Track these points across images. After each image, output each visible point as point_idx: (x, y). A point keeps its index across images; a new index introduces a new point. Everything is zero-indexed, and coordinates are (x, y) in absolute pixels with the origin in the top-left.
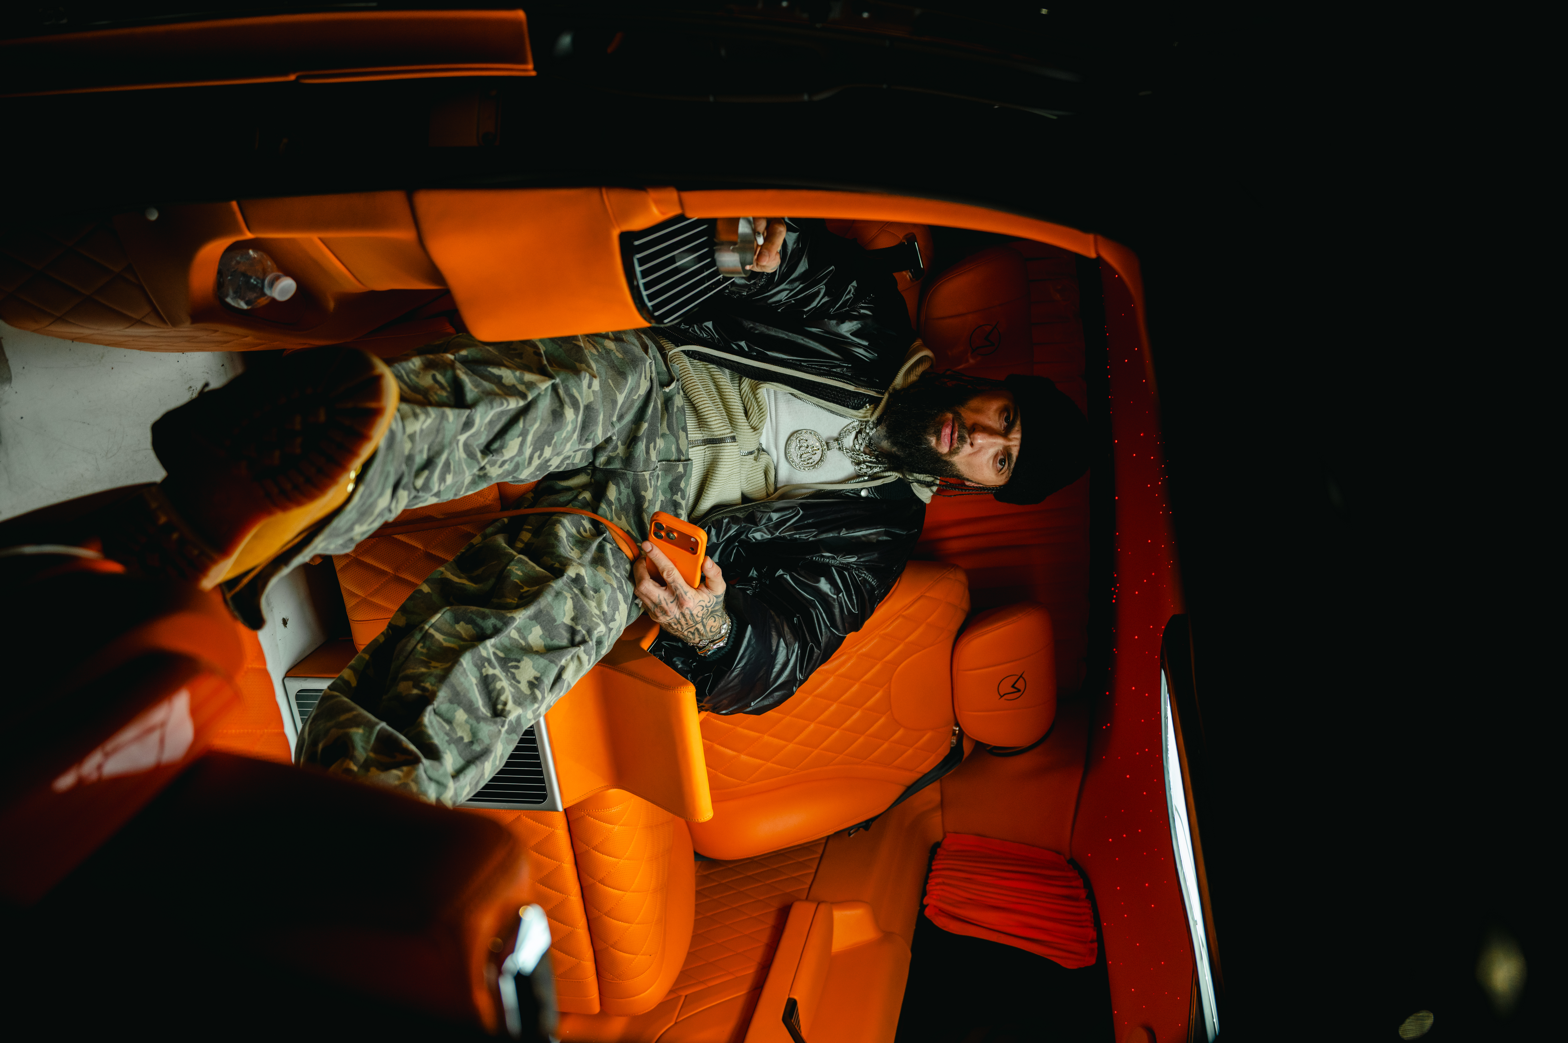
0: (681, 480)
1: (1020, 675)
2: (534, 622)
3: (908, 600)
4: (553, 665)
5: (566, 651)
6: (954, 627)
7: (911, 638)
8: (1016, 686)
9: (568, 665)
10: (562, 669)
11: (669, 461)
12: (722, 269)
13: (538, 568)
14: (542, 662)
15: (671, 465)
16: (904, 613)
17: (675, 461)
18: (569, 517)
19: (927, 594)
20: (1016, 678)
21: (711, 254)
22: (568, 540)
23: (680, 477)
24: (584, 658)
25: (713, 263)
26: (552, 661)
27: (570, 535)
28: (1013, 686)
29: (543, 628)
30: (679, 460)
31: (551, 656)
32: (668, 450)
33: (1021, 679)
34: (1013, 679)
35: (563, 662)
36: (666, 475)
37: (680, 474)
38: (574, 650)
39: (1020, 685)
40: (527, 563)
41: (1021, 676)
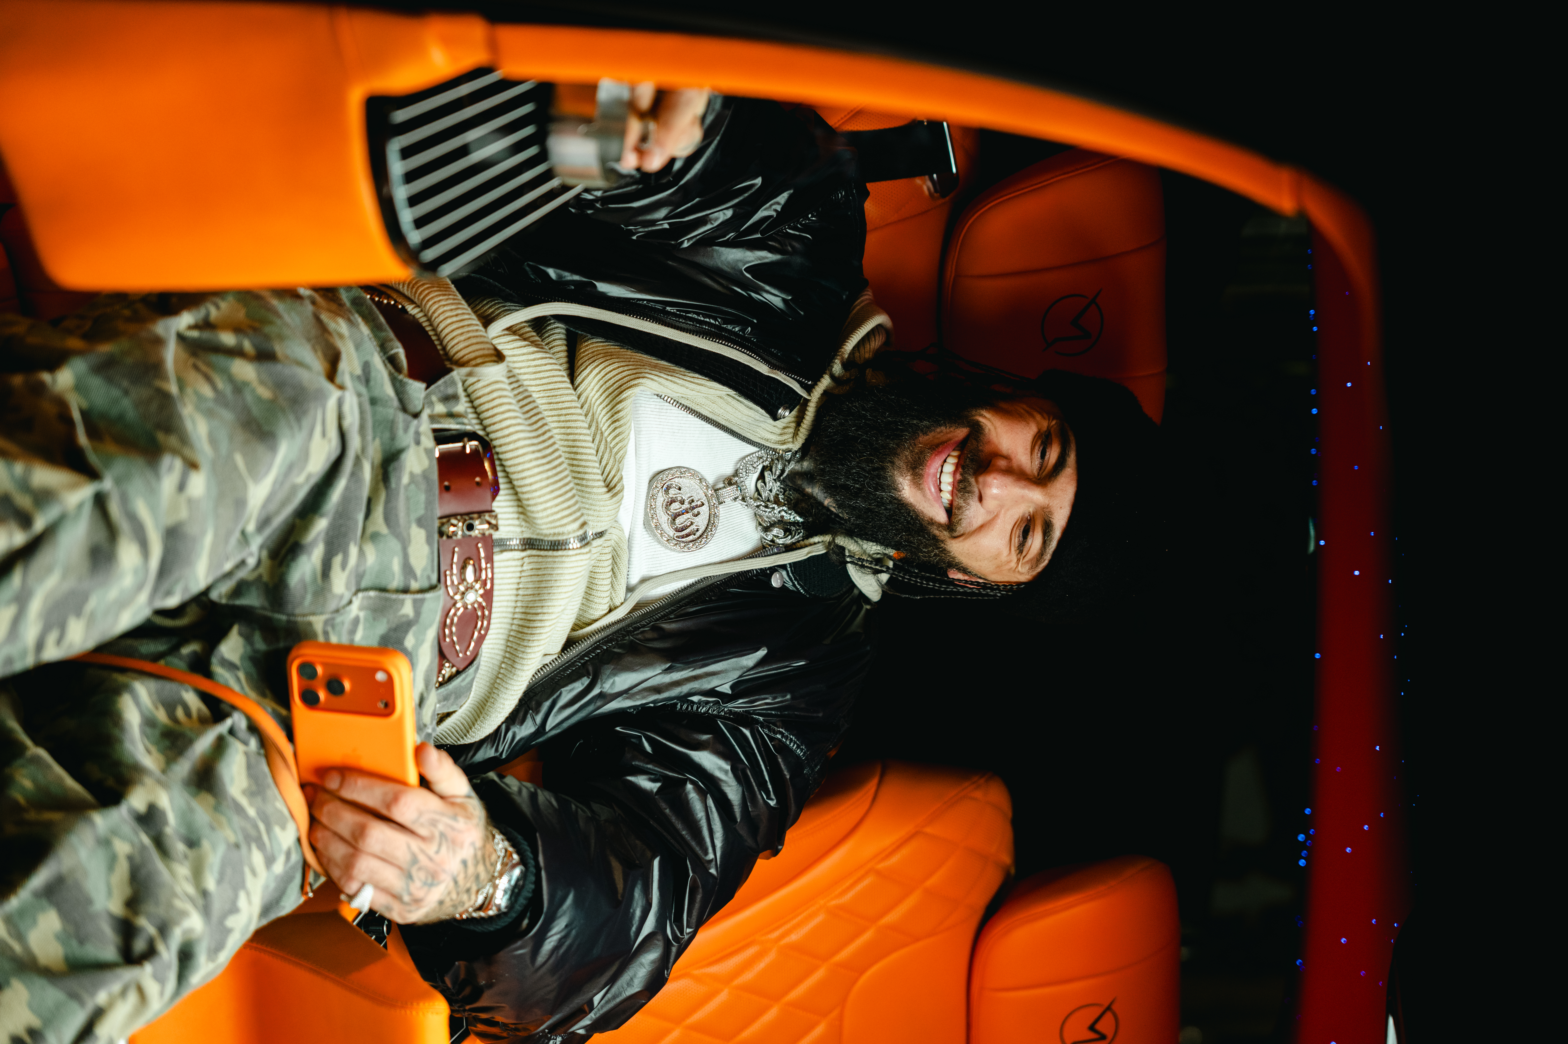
0: (406, 632)
1: (1106, 1004)
2: (44, 902)
3: (888, 840)
4: (74, 1005)
5: (108, 975)
6: (981, 897)
7: (891, 918)
8: (1098, 1027)
9: (111, 1004)
10: (98, 1014)
11: (383, 590)
12: (559, 169)
13: (70, 782)
14: (52, 994)
15: (387, 599)
16: (881, 866)
17: (397, 591)
18: (153, 684)
19: (928, 830)
20: (1097, 1011)
21: (540, 138)
22: (143, 733)
23: (405, 626)
24: (152, 988)
25: (543, 156)
26: (75, 996)
27: (149, 722)
28: (1092, 1028)
29: (64, 915)
30: (406, 591)
31: (73, 983)
32: (385, 568)
33: (1109, 1016)
34: (1091, 1014)
35: (102, 998)
36: (374, 619)
37: (404, 619)
38: (129, 974)
39: (1106, 1026)
40: (48, 767)
41: (1109, 1008)
